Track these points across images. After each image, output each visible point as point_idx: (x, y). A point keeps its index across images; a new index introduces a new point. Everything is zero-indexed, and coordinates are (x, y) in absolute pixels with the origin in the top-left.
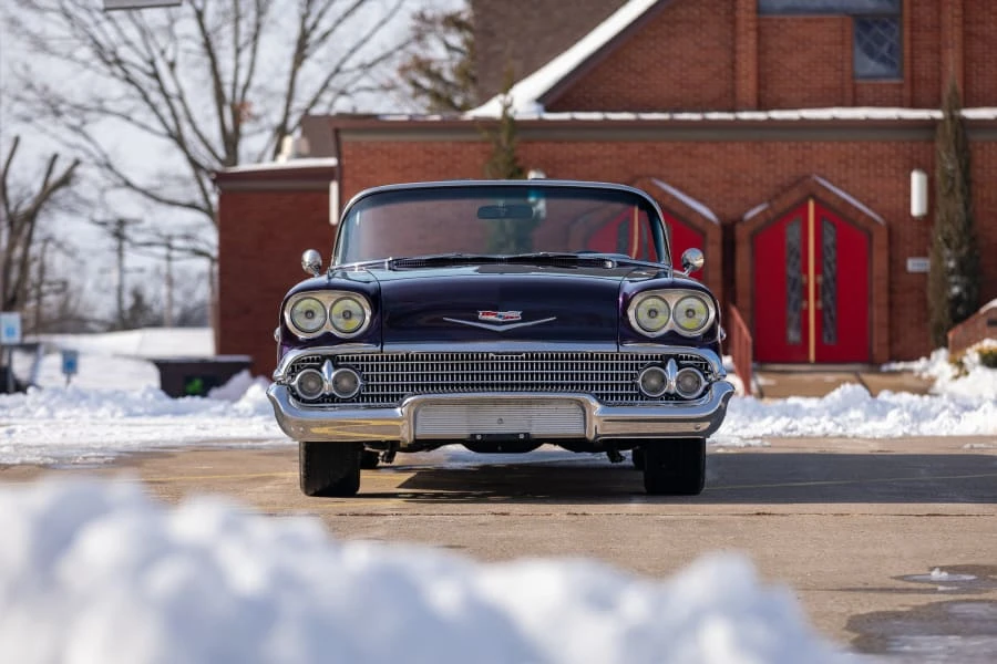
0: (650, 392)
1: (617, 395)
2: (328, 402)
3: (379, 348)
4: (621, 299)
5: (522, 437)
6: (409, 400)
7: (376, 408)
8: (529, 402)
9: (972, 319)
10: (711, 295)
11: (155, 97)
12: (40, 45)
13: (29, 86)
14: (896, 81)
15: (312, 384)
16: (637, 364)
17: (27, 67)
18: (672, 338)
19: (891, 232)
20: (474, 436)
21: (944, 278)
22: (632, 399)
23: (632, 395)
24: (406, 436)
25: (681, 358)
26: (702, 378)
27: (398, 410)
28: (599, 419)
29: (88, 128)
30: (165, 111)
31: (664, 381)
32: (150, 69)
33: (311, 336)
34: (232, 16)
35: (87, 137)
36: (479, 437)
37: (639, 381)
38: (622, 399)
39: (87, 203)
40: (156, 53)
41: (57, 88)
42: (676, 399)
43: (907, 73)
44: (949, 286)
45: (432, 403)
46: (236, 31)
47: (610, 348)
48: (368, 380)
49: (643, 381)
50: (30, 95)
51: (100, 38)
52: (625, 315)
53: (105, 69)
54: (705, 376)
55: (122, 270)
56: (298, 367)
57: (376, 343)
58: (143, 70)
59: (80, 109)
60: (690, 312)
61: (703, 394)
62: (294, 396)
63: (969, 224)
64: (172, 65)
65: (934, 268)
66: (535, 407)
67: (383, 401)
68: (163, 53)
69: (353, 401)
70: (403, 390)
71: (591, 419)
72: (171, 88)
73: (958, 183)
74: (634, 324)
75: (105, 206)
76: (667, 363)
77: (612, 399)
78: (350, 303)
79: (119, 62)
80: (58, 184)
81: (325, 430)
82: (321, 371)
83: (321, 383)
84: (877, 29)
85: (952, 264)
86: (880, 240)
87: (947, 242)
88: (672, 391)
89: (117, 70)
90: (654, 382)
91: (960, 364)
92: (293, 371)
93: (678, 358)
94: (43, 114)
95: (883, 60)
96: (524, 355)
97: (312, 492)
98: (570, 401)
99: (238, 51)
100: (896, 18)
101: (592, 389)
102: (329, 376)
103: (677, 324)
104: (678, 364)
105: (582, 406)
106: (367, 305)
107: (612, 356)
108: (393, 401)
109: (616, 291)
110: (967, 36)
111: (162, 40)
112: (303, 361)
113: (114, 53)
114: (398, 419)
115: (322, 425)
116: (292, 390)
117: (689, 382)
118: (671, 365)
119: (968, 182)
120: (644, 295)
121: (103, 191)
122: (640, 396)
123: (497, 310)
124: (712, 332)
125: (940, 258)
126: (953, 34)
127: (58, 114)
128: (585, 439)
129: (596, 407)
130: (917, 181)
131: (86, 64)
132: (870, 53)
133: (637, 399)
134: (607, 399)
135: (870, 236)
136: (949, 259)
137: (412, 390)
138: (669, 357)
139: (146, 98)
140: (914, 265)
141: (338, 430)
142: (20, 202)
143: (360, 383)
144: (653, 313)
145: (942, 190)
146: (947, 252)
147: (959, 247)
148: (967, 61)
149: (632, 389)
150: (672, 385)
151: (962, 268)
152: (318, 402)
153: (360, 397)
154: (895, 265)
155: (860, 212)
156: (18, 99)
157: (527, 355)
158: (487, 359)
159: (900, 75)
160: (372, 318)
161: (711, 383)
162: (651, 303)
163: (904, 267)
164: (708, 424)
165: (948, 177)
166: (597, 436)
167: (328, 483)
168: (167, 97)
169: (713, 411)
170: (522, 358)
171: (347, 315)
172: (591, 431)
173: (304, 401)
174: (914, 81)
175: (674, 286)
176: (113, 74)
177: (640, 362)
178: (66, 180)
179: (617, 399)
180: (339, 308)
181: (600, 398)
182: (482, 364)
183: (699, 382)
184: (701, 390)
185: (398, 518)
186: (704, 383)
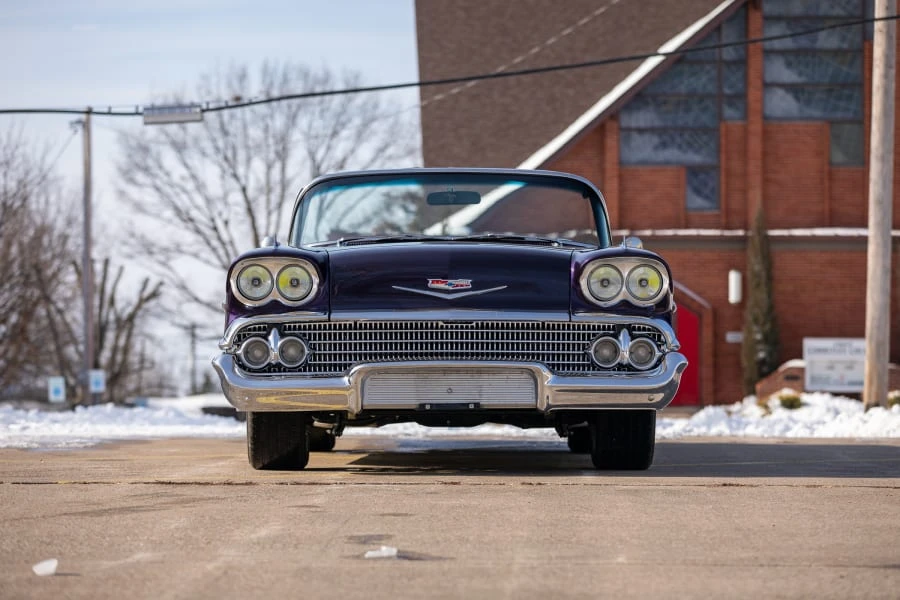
0: (603, 362)
1: (568, 365)
2: (275, 371)
3: (326, 317)
4: (573, 270)
5: (472, 407)
6: (356, 368)
7: (322, 377)
8: (480, 371)
9: (773, 376)
10: (664, 263)
11: (215, 243)
12: (139, 208)
13: (132, 235)
14: (716, 212)
15: (258, 353)
16: (589, 335)
17: (131, 223)
18: (625, 307)
19: (715, 313)
20: (423, 406)
21: (753, 347)
22: (584, 369)
23: (584, 365)
24: (353, 405)
25: (634, 329)
26: (656, 349)
27: (346, 379)
28: (551, 389)
29: (172, 263)
30: (221, 252)
31: (616, 351)
32: (211, 224)
33: (257, 304)
34: (265, 191)
35: (170, 268)
36: (428, 407)
37: (592, 351)
38: (574, 369)
39: (169, 311)
40: (215, 214)
41: (151, 237)
42: (629, 370)
43: (723, 206)
44: (757, 352)
45: (379, 371)
46: (268, 201)
47: (561, 317)
48: (315, 349)
49: (596, 351)
50: (132, 241)
51: (179, 204)
52: (578, 284)
53: (182, 225)
54: (659, 346)
55: (195, 357)
56: (244, 335)
57: (323, 310)
58: (207, 226)
59: (165, 250)
60: (643, 282)
61: (656, 366)
62: (240, 366)
63: (771, 308)
64: (226, 223)
65: (746, 339)
66: (485, 376)
67: (330, 370)
68: (220, 214)
69: (300, 371)
70: (350, 359)
71: (542, 390)
72: (225, 237)
73: (763, 280)
74: (586, 293)
75: (181, 313)
76: (619, 333)
77: (563, 369)
78: (298, 270)
79: (191, 220)
80: (149, 296)
81: (272, 400)
82: (267, 340)
83: (267, 351)
84: (702, 176)
85: (759, 337)
86: (707, 320)
87: (756, 321)
88: (625, 362)
89: (190, 225)
90: (606, 352)
91: (766, 407)
92: (239, 340)
93: (630, 328)
94: (140, 253)
95: (707, 197)
96: (474, 324)
97: (261, 465)
98: (522, 370)
99: (269, 214)
100: (716, 168)
101: (543, 359)
102: (276, 344)
103: (631, 293)
104: (631, 334)
105: (533, 375)
106: (315, 272)
107: (564, 326)
108: (340, 370)
109: (568, 260)
110: (766, 181)
111: (220, 206)
112: (250, 330)
113: (187, 213)
114: (345, 389)
115: (269, 394)
116: (237, 359)
117: (642, 352)
118: (624, 335)
119: (770, 278)
120: (598, 263)
121: (180, 304)
122: (593, 366)
123: (447, 278)
124: (665, 301)
125: (750, 332)
126: (756, 180)
127: (151, 253)
128: (536, 410)
129: (548, 377)
130: (734, 278)
131: (170, 221)
132: (698, 192)
133: (589, 370)
134: (558, 369)
135: (700, 316)
136: (757, 332)
137: (360, 359)
138: (622, 326)
139: (208, 243)
140: (731, 337)
141: (285, 399)
142: (123, 310)
143: (307, 352)
144: (605, 282)
145: (751, 285)
146: (755, 328)
147: (764, 324)
148: (765, 198)
149: (584, 360)
150: (625, 356)
151: (766, 339)
152: (265, 371)
153: (306, 367)
154: (718, 337)
155: (693, 300)
156: (125, 243)
157: (477, 324)
158: (437, 328)
159: (719, 208)
160: (319, 285)
161: (664, 354)
162: (603, 272)
163: (723, 339)
164: (661, 396)
165: (756, 275)
166: (549, 406)
167: (276, 456)
168: (223, 244)
169: (667, 382)
170: (472, 327)
171: (295, 283)
172: (542, 401)
173: (250, 370)
174: (728, 212)
175: (627, 254)
176: (187, 228)
177: (592, 332)
178: (155, 295)
179: (568, 369)
180: (286, 276)
181: (552, 368)
182: (432, 333)
183: (652, 353)
184: (655, 360)
185: (342, 487)
186: (658, 354)
